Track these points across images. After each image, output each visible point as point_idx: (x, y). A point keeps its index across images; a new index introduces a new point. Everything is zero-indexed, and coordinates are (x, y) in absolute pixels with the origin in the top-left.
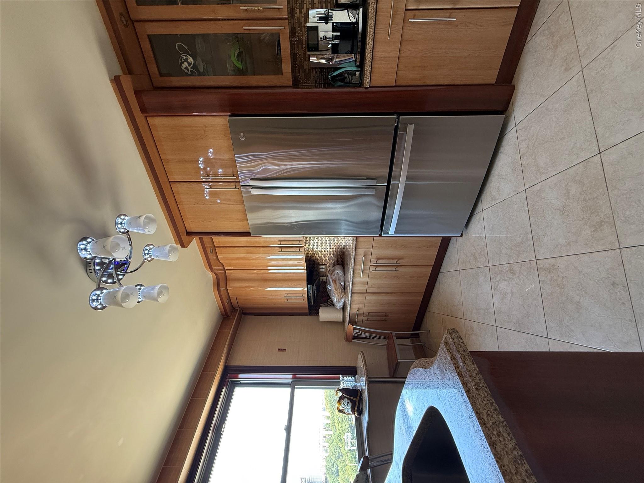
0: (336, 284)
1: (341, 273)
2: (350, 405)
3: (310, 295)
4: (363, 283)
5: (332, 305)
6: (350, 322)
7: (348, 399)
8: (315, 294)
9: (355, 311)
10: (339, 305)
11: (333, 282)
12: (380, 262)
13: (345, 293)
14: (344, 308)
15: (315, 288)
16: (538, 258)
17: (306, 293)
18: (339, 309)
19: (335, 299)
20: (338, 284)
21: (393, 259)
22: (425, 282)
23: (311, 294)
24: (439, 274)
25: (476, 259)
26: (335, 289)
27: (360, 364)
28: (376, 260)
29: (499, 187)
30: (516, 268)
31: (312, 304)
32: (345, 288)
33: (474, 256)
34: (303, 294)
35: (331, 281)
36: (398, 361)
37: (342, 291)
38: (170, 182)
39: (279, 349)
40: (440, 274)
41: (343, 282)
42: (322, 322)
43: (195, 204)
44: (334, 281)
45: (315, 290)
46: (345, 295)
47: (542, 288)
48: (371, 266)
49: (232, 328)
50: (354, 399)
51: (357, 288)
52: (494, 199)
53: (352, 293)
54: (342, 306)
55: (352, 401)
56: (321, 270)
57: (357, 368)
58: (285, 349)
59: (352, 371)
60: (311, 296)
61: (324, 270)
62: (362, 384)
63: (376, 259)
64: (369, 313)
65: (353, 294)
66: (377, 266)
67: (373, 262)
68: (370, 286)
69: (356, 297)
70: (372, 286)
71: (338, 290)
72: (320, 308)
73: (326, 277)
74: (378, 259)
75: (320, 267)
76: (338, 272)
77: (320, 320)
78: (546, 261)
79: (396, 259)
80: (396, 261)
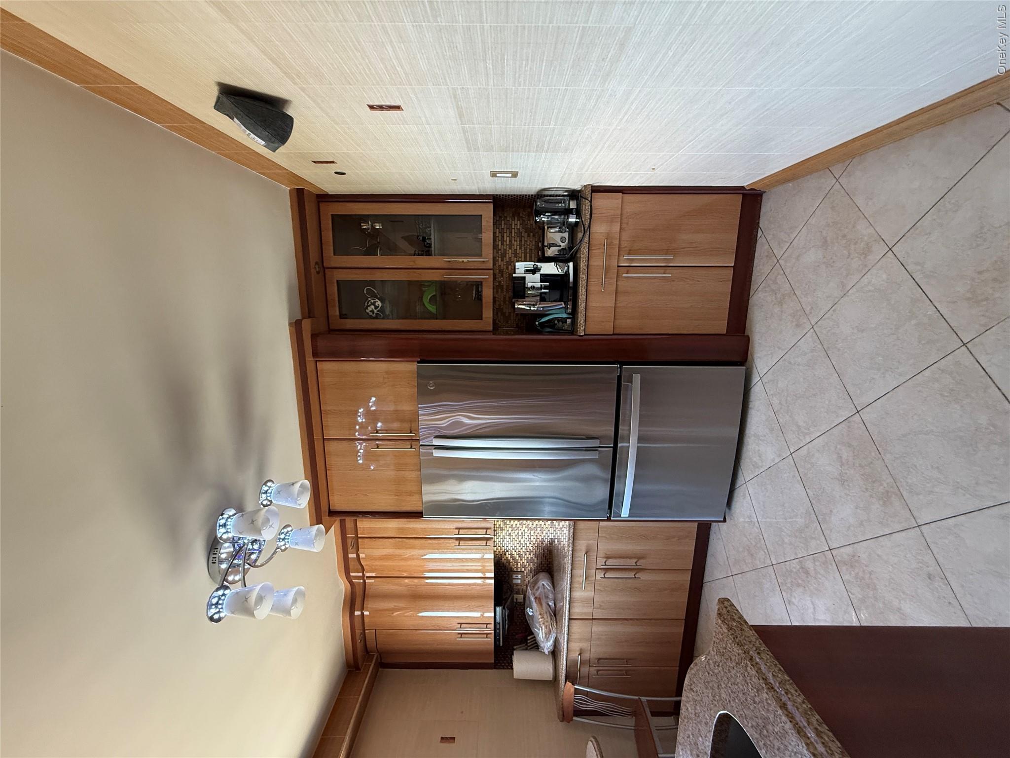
0: (541, 604)
1: (548, 585)
3: (498, 626)
4: (586, 601)
5: (535, 646)
6: (567, 678)
8: (507, 626)
9: (575, 655)
10: (547, 646)
11: (537, 600)
12: (610, 562)
13: (556, 622)
14: (555, 653)
15: (507, 614)
16: (833, 546)
17: (493, 622)
18: (547, 653)
19: (540, 633)
20: (544, 605)
21: (630, 558)
22: (683, 598)
23: (499, 624)
24: (702, 586)
25: (752, 555)
26: (540, 614)
28: (605, 560)
30: (809, 564)
31: (501, 645)
32: (557, 612)
33: (748, 550)
34: (487, 624)
35: (532, 599)
37: (551, 619)
38: (324, 439)
39: (442, 738)
40: (704, 585)
41: (553, 602)
42: (519, 680)
44: (538, 599)
45: (507, 618)
46: (556, 625)
48: (597, 571)
49: (363, 692)
51: (578, 610)
52: (756, 466)
53: (570, 619)
54: (552, 648)
56: (515, 581)
58: (454, 738)
60: (499, 629)
61: (519, 581)
63: (603, 558)
64: (599, 659)
65: (571, 621)
66: (606, 570)
67: (601, 562)
69: (577, 627)
70: (600, 606)
71: (545, 617)
72: (515, 652)
73: (522, 595)
74: (608, 557)
75: (514, 576)
76: (543, 584)
77: (515, 677)
78: (842, 550)
79: (635, 558)
80: (635, 560)
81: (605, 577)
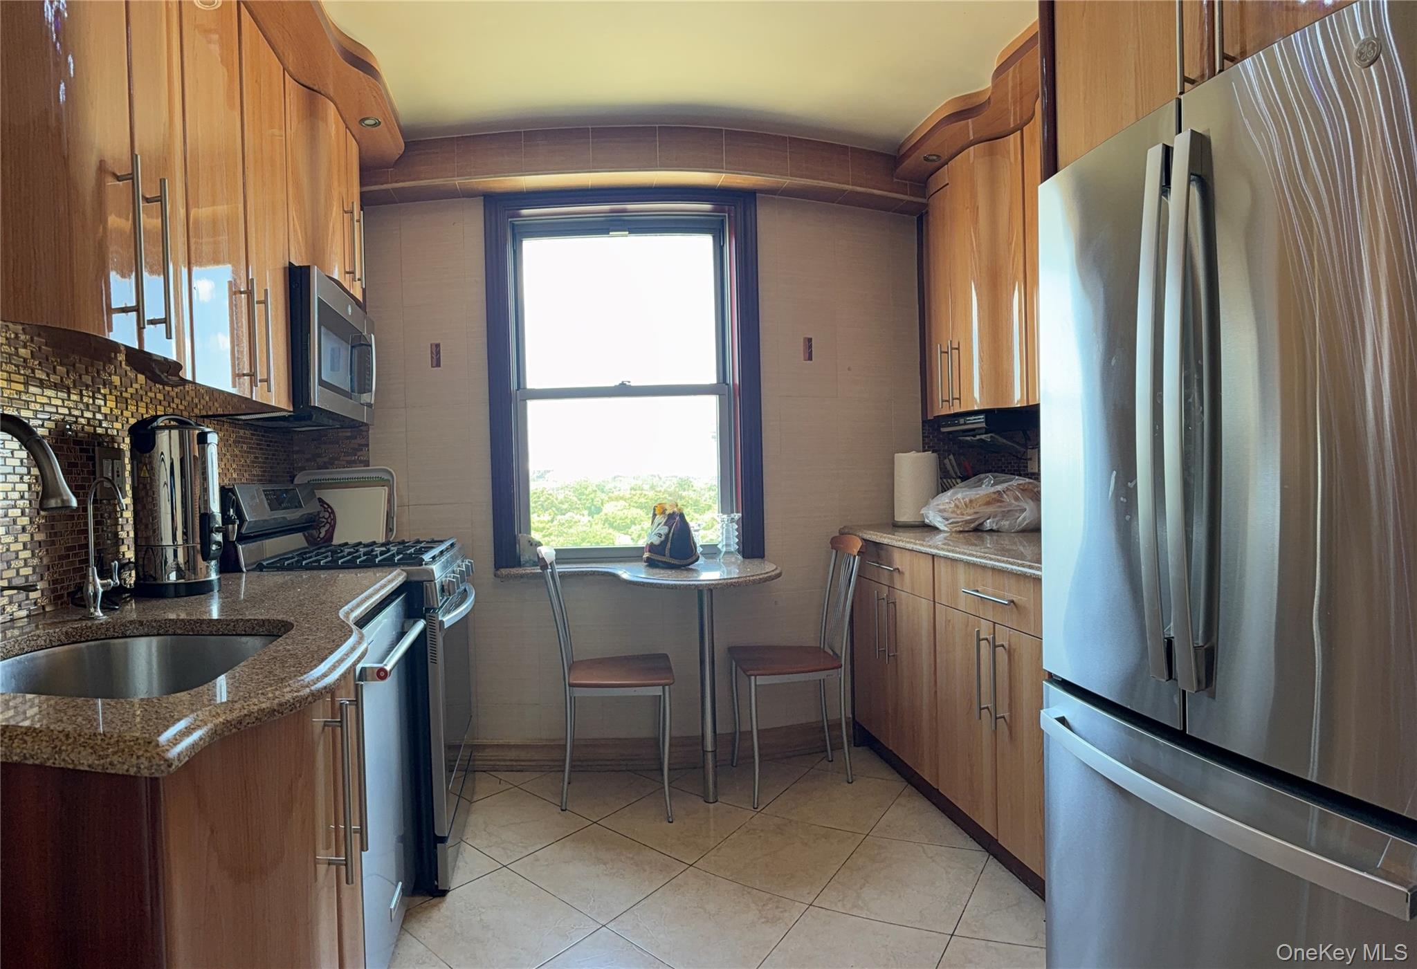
0: (988, 503)
1: (1024, 519)
2: (656, 541)
3: (962, 421)
4: (953, 593)
6: (868, 543)
7: (667, 535)
8: (968, 438)
9: (899, 560)
10: (932, 513)
11: (996, 496)
12: (1002, 655)
13: (960, 532)
15: (983, 437)
17: (962, 410)
18: (921, 512)
19: (946, 499)
20: (990, 509)
21: (1010, 705)
23: (965, 422)
24: (988, 851)
26: (971, 501)
27: (768, 568)
28: (1007, 646)
31: (944, 430)
34: (959, 399)
35: (999, 488)
36: (752, 678)
37: (968, 521)
39: (810, 340)
40: (987, 854)
41: (995, 527)
42: (892, 462)
44: (997, 498)
45: (978, 437)
48: (991, 624)
50: (667, 552)
53: (933, 556)
54: (927, 521)
55: (663, 543)
57: (756, 561)
58: (811, 358)
59: (752, 544)
60: (959, 424)
62: (709, 575)
63: (1010, 645)
64: (894, 603)
65: (930, 557)
67: (1003, 636)
68: (949, 618)
70: (949, 621)
71: (969, 511)
72: (935, 455)
74: (1010, 653)
76: (1025, 510)
77: (896, 455)
79: (1011, 716)
80: (1006, 715)
81: (979, 640)
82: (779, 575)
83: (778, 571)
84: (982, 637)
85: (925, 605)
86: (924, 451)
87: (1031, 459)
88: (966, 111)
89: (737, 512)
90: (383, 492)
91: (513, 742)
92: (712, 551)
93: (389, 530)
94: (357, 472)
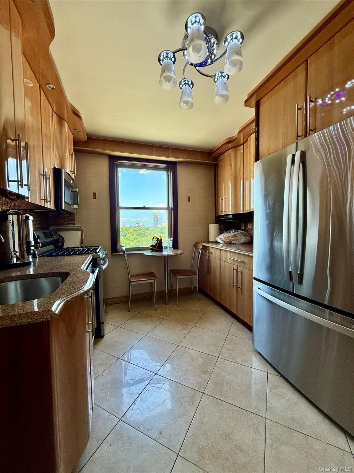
0: (233, 237)
1: (242, 241)
2: (154, 244)
3: (226, 216)
4: (226, 258)
5: (220, 233)
6: (204, 246)
7: (157, 243)
8: (227, 221)
9: (211, 250)
12: (239, 274)
13: (226, 244)
14: (217, 243)
15: (231, 220)
16: (205, 396)
17: (227, 214)
18: (216, 239)
19: (222, 236)
20: (233, 238)
21: (242, 285)
23: (227, 217)
24: (234, 318)
25: (229, 350)
26: (229, 236)
27: (180, 252)
28: (241, 271)
29: (283, 398)
31: (221, 219)
32: (231, 244)
33: (233, 349)
34: (226, 211)
35: (236, 233)
36: (177, 277)
37: (228, 241)
38: (307, 60)
39: (189, 197)
40: (234, 319)
41: (234, 243)
42: (208, 227)
43: (283, 98)
44: (235, 236)
46: (225, 244)
47: (184, 387)
48: (237, 266)
50: (157, 247)
51: (223, 253)
53: (221, 249)
54: (217, 241)
55: (156, 245)
56: (249, 225)
57: (177, 250)
58: (189, 201)
59: (175, 246)
60: (224, 217)
61: (249, 227)
62: (165, 253)
64: (210, 260)
65: (220, 250)
66: (237, 271)
67: (240, 269)
69: (218, 252)
70: (225, 265)
71: (228, 239)
72: (218, 225)
73: (243, 229)
74: (242, 273)
75: (251, 224)
76: (242, 238)
77: (209, 225)
78: (199, 400)
79: (242, 287)
80: (240, 287)
81: (233, 270)
82: (183, 253)
83: (183, 252)
84: (234, 269)
85: (218, 261)
86: (215, 224)
87: (242, 226)
88: (230, 141)
89: (172, 238)
90: (79, 233)
91: (116, 297)
92: (166, 248)
93: (81, 243)
94: (71, 227)
